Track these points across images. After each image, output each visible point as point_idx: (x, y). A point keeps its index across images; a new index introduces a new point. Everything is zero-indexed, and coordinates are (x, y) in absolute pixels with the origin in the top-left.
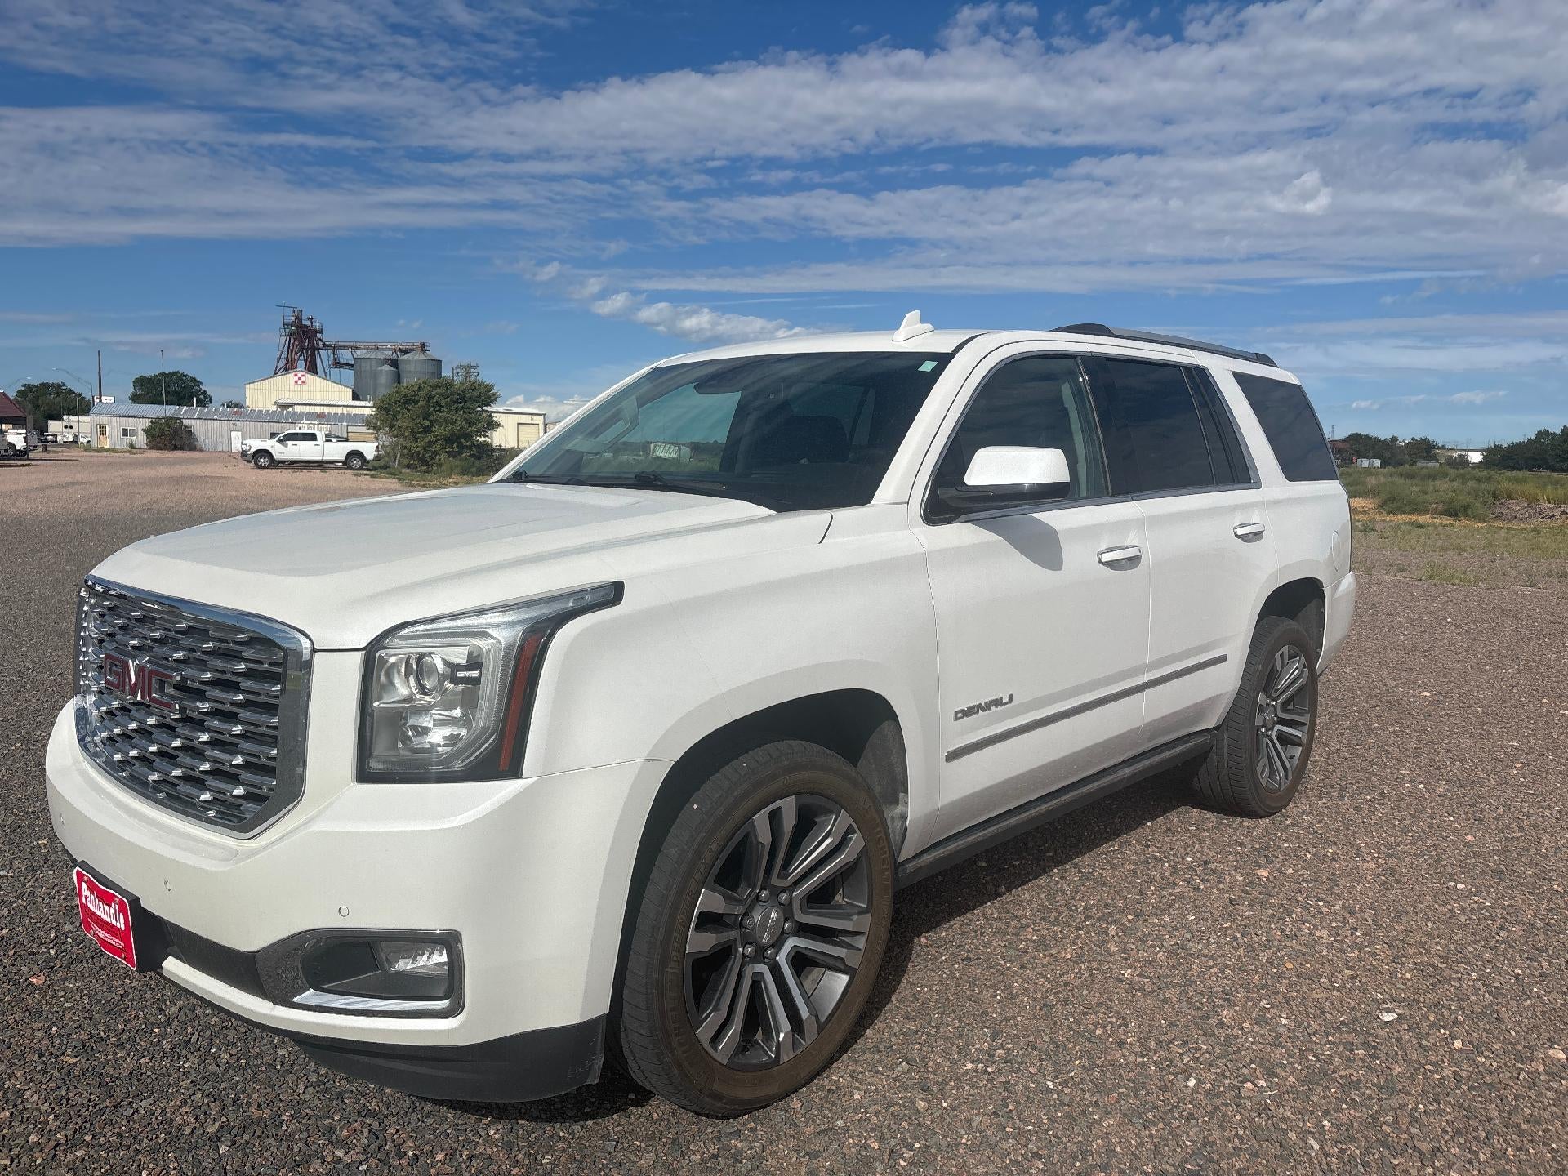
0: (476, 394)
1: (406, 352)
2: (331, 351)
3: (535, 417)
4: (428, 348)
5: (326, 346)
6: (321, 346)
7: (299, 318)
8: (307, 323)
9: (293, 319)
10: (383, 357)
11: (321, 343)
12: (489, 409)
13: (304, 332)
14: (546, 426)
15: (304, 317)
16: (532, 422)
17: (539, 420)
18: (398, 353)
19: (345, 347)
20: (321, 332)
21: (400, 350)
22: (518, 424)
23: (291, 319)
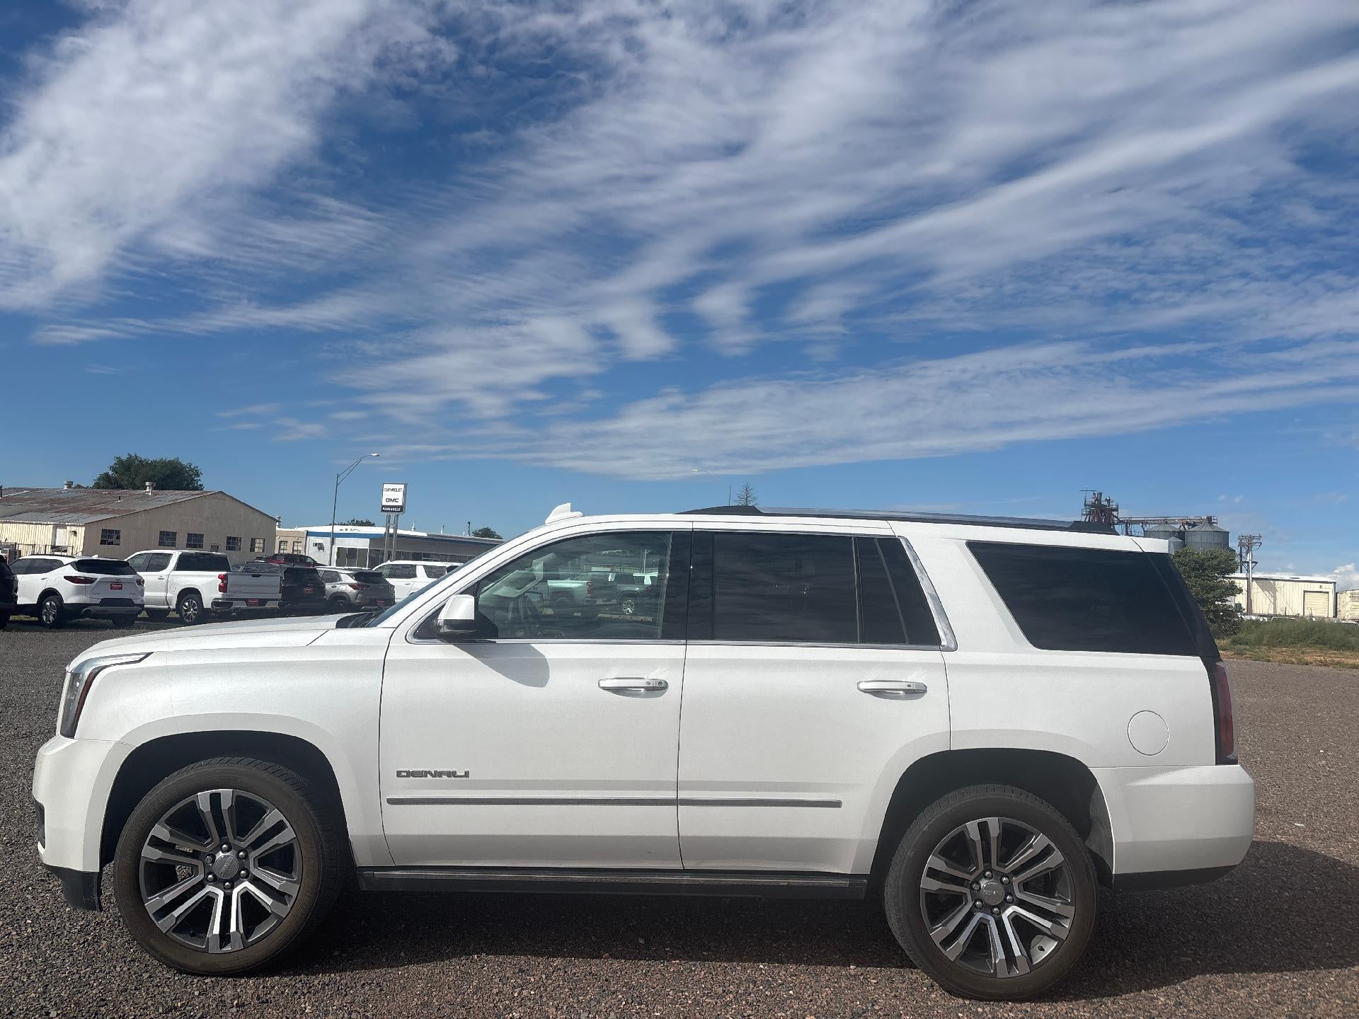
0: (1215, 562)
1: (1194, 525)
2: (1124, 525)
3: (1324, 585)
4: (1215, 521)
5: (1120, 522)
6: (1116, 522)
7: (1098, 500)
8: (1106, 503)
9: (1093, 500)
10: (1171, 530)
11: (1116, 519)
12: (1233, 575)
13: (1102, 512)
14: (1336, 594)
15: (1103, 499)
16: (1321, 590)
17: (1330, 588)
18: (1186, 526)
19: (1136, 522)
20: (1116, 510)
21: (1187, 523)
22: (1305, 592)
23: (1091, 500)
